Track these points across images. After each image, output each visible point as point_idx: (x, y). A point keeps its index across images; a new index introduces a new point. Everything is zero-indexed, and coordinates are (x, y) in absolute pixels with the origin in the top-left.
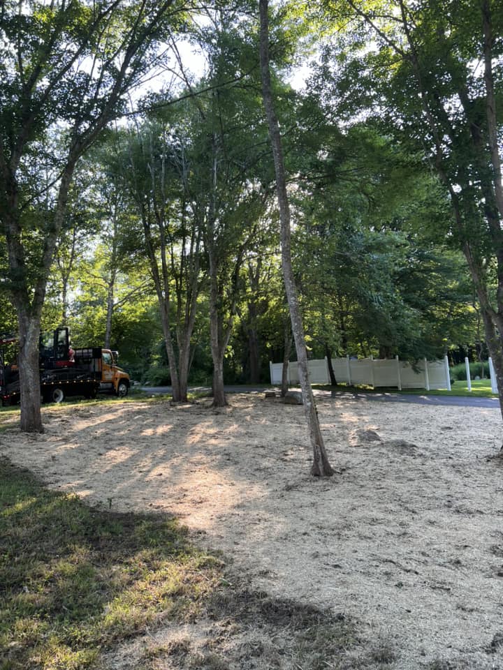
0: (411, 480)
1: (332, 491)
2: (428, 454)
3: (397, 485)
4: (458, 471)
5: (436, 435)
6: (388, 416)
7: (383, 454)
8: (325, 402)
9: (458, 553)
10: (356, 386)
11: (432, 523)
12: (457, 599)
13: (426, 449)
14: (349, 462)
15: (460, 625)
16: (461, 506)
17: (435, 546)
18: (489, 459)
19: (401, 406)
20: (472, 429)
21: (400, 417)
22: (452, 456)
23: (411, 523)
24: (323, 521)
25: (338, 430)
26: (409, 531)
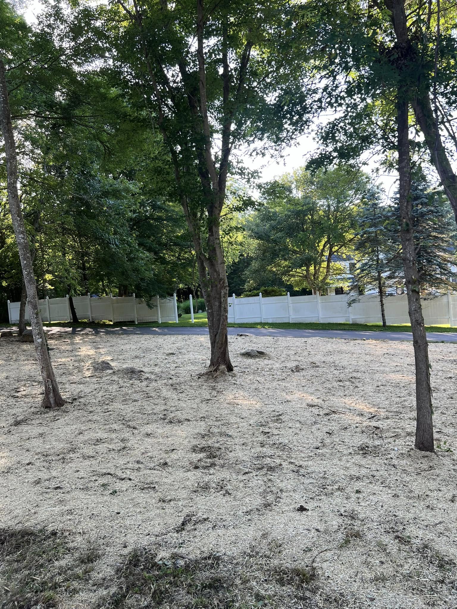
0: (135, 401)
1: (62, 421)
2: (153, 377)
3: (122, 407)
4: (176, 389)
5: (161, 360)
6: (122, 347)
7: (114, 381)
8: (65, 338)
9: (167, 456)
10: (96, 321)
11: (148, 435)
12: (160, 493)
13: (152, 373)
14: (81, 391)
15: (159, 515)
16: (173, 418)
17: (149, 454)
18: (200, 376)
19: (135, 338)
20: (191, 354)
21: (134, 347)
22: (172, 377)
23: (132, 438)
24: (49, 449)
25: (75, 363)
26: (129, 445)
